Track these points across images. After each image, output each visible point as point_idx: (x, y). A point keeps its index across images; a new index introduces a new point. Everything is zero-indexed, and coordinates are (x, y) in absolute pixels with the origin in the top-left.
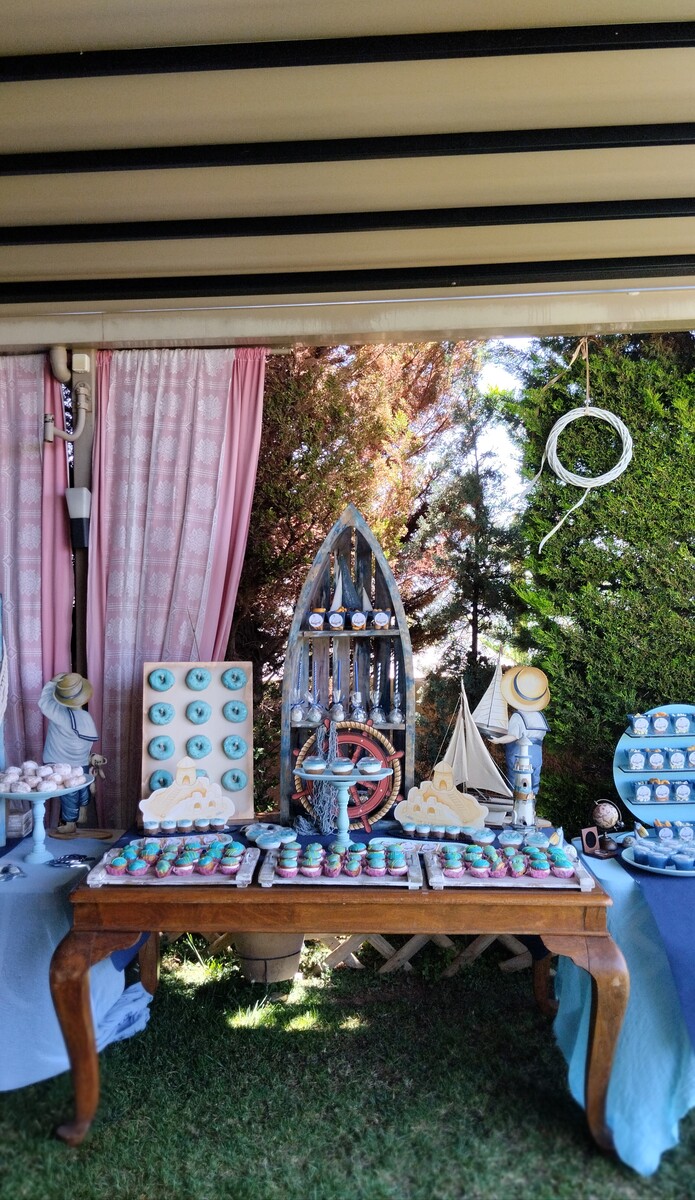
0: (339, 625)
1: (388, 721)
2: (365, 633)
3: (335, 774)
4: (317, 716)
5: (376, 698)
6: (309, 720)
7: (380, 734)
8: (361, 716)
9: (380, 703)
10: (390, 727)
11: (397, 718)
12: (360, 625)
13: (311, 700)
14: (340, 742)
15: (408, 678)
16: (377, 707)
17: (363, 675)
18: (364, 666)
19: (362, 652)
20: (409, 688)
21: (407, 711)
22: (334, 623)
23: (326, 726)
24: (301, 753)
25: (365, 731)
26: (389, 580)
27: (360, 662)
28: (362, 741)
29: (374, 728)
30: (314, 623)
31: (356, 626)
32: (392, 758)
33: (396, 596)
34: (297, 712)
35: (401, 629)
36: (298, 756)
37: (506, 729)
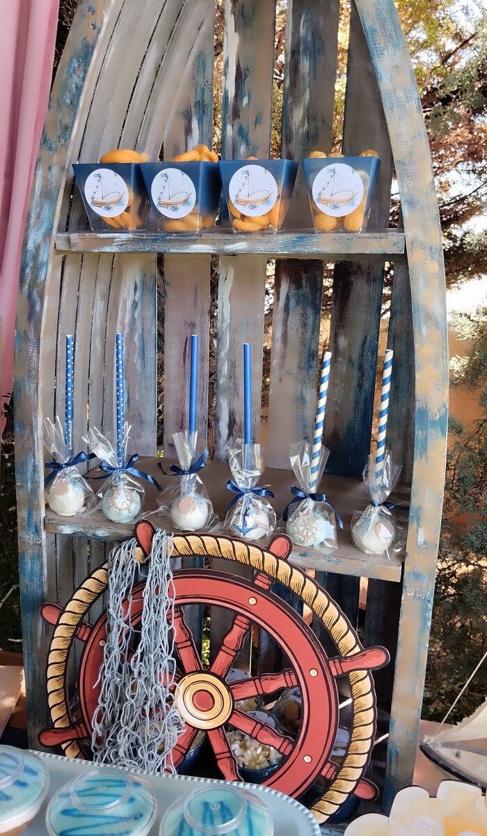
2: (283, 245)
4: (121, 505)
5: (309, 464)
6: (99, 516)
9: (323, 484)
11: (376, 537)
13: (105, 454)
14: (183, 597)
15: (424, 413)
16: (313, 497)
17: (300, 368)
18: (303, 344)
19: (298, 303)
20: (425, 449)
21: (412, 526)
22: (168, 205)
23: (139, 545)
24: (65, 618)
25: (264, 572)
26: (377, 27)
27: (290, 331)
28: (252, 601)
29: (292, 566)
30: (100, 205)
31: (243, 217)
32: (346, 666)
33: (400, 94)
34: (65, 490)
35: (411, 231)
36: (58, 624)
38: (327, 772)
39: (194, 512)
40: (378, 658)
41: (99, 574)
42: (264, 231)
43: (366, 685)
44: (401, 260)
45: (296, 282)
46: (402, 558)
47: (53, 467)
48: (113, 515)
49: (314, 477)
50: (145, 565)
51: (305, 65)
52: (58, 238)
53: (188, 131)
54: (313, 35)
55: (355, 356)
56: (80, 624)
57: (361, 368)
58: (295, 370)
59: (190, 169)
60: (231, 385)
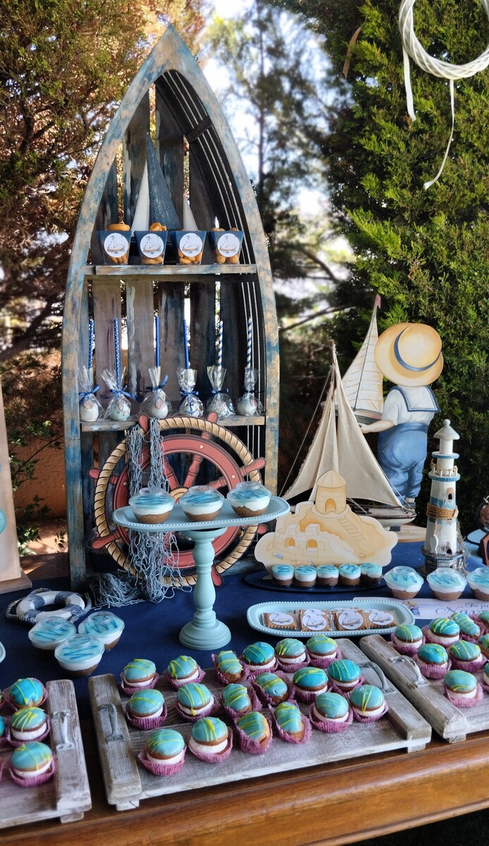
0: (157, 255)
1: (238, 413)
2: (202, 270)
3: (192, 518)
4: (124, 410)
5: (217, 376)
6: (112, 419)
7: (229, 434)
8: (196, 407)
9: (224, 385)
10: (241, 422)
11: (250, 407)
12: (192, 256)
13: (111, 384)
14: (167, 451)
15: (269, 343)
16: (220, 392)
17: (175, 342)
18: (176, 328)
19: (172, 306)
20: (271, 360)
21: (268, 396)
22: (149, 251)
23: (141, 428)
24: (103, 474)
28: (202, 447)
29: (219, 426)
30: (112, 251)
31: (184, 257)
32: (248, 470)
33: (250, 205)
34: (92, 407)
35: (259, 263)
36: (99, 478)
37: (381, 411)
39: (164, 409)
40: (260, 463)
41: (121, 446)
42: (195, 263)
43: (257, 477)
44: (255, 276)
46: (264, 413)
47: (83, 396)
48: (119, 416)
49: (220, 382)
50: (148, 438)
54: (171, 164)
56: (111, 476)
57: (208, 339)
60: (137, 355)
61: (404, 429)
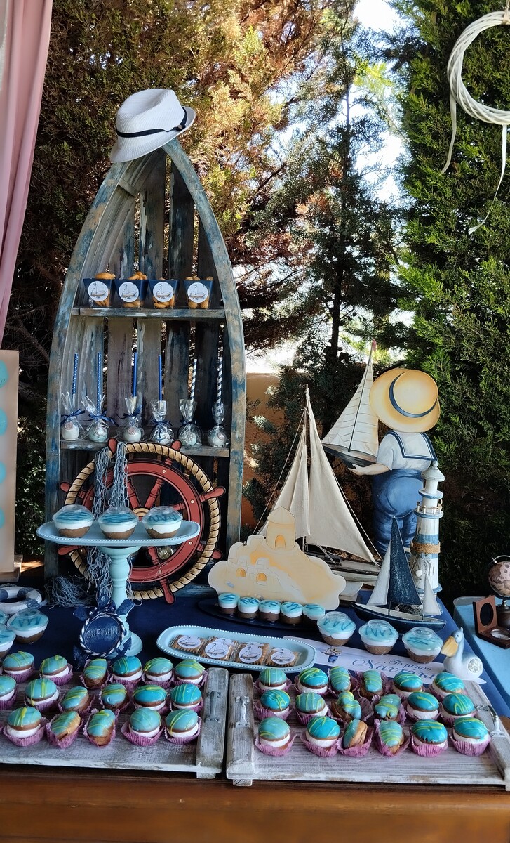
0: (133, 299)
1: (205, 442)
2: (174, 314)
3: (107, 536)
4: (101, 433)
6: (88, 439)
7: (190, 462)
8: (165, 436)
9: (194, 417)
10: (206, 452)
11: (218, 439)
12: (165, 301)
13: (91, 409)
14: (132, 472)
15: (236, 381)
16: (190, 423)
17: (179, 374)
18: (181, 362)
19: (178, 342)
20: (237, 397)
21: (233, 430)
22: (126, 296)
23: (110, 449)
24: (73, 488)
25: (169, 457)
26: (211, 232)
27: (174, 356)
28: (164, 471)
29: (182, 454)
30: (94, 296)
31: (158, 302)
32: (207, 497)
33: (220, 257)
34: (71, 427)
35: (227, 309)
36: (68, 492)
37: (376, 455)
38: (200, 548)
39: (135, 435)
40: (220, 492)
41: (90, 465)
42: (168, 307)
43: (216, 505)
44: (224, 320)
45: (176, 332)
46: (229, 447)
47: (65, 418)
48: (95, 438)
49: (190, 414)
50: (114, 459)
51: (179, 232)
52: (74, 311)
53: (122, 259)
54: (182, 219)
55: (207, 368)
56: (79, 491)
57: (210, 373)
58: (177, 376)
59: (136, 282)
60: (144, 384)
61: (399, 475)
